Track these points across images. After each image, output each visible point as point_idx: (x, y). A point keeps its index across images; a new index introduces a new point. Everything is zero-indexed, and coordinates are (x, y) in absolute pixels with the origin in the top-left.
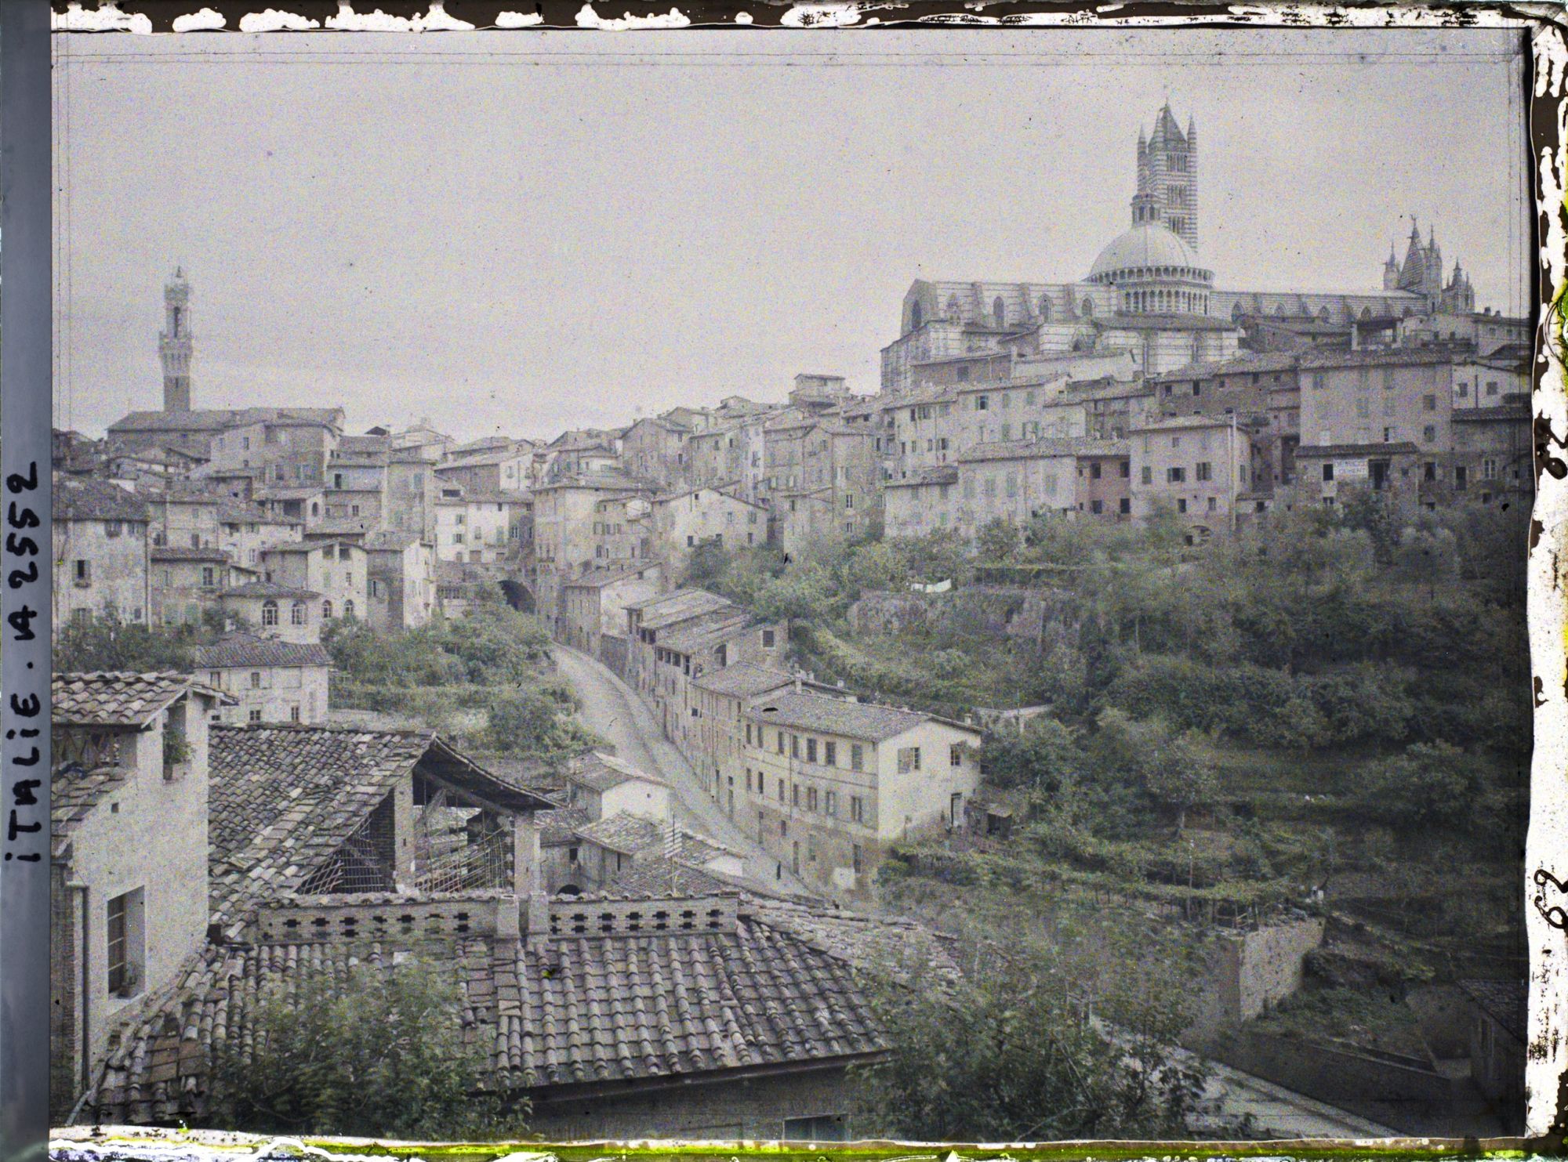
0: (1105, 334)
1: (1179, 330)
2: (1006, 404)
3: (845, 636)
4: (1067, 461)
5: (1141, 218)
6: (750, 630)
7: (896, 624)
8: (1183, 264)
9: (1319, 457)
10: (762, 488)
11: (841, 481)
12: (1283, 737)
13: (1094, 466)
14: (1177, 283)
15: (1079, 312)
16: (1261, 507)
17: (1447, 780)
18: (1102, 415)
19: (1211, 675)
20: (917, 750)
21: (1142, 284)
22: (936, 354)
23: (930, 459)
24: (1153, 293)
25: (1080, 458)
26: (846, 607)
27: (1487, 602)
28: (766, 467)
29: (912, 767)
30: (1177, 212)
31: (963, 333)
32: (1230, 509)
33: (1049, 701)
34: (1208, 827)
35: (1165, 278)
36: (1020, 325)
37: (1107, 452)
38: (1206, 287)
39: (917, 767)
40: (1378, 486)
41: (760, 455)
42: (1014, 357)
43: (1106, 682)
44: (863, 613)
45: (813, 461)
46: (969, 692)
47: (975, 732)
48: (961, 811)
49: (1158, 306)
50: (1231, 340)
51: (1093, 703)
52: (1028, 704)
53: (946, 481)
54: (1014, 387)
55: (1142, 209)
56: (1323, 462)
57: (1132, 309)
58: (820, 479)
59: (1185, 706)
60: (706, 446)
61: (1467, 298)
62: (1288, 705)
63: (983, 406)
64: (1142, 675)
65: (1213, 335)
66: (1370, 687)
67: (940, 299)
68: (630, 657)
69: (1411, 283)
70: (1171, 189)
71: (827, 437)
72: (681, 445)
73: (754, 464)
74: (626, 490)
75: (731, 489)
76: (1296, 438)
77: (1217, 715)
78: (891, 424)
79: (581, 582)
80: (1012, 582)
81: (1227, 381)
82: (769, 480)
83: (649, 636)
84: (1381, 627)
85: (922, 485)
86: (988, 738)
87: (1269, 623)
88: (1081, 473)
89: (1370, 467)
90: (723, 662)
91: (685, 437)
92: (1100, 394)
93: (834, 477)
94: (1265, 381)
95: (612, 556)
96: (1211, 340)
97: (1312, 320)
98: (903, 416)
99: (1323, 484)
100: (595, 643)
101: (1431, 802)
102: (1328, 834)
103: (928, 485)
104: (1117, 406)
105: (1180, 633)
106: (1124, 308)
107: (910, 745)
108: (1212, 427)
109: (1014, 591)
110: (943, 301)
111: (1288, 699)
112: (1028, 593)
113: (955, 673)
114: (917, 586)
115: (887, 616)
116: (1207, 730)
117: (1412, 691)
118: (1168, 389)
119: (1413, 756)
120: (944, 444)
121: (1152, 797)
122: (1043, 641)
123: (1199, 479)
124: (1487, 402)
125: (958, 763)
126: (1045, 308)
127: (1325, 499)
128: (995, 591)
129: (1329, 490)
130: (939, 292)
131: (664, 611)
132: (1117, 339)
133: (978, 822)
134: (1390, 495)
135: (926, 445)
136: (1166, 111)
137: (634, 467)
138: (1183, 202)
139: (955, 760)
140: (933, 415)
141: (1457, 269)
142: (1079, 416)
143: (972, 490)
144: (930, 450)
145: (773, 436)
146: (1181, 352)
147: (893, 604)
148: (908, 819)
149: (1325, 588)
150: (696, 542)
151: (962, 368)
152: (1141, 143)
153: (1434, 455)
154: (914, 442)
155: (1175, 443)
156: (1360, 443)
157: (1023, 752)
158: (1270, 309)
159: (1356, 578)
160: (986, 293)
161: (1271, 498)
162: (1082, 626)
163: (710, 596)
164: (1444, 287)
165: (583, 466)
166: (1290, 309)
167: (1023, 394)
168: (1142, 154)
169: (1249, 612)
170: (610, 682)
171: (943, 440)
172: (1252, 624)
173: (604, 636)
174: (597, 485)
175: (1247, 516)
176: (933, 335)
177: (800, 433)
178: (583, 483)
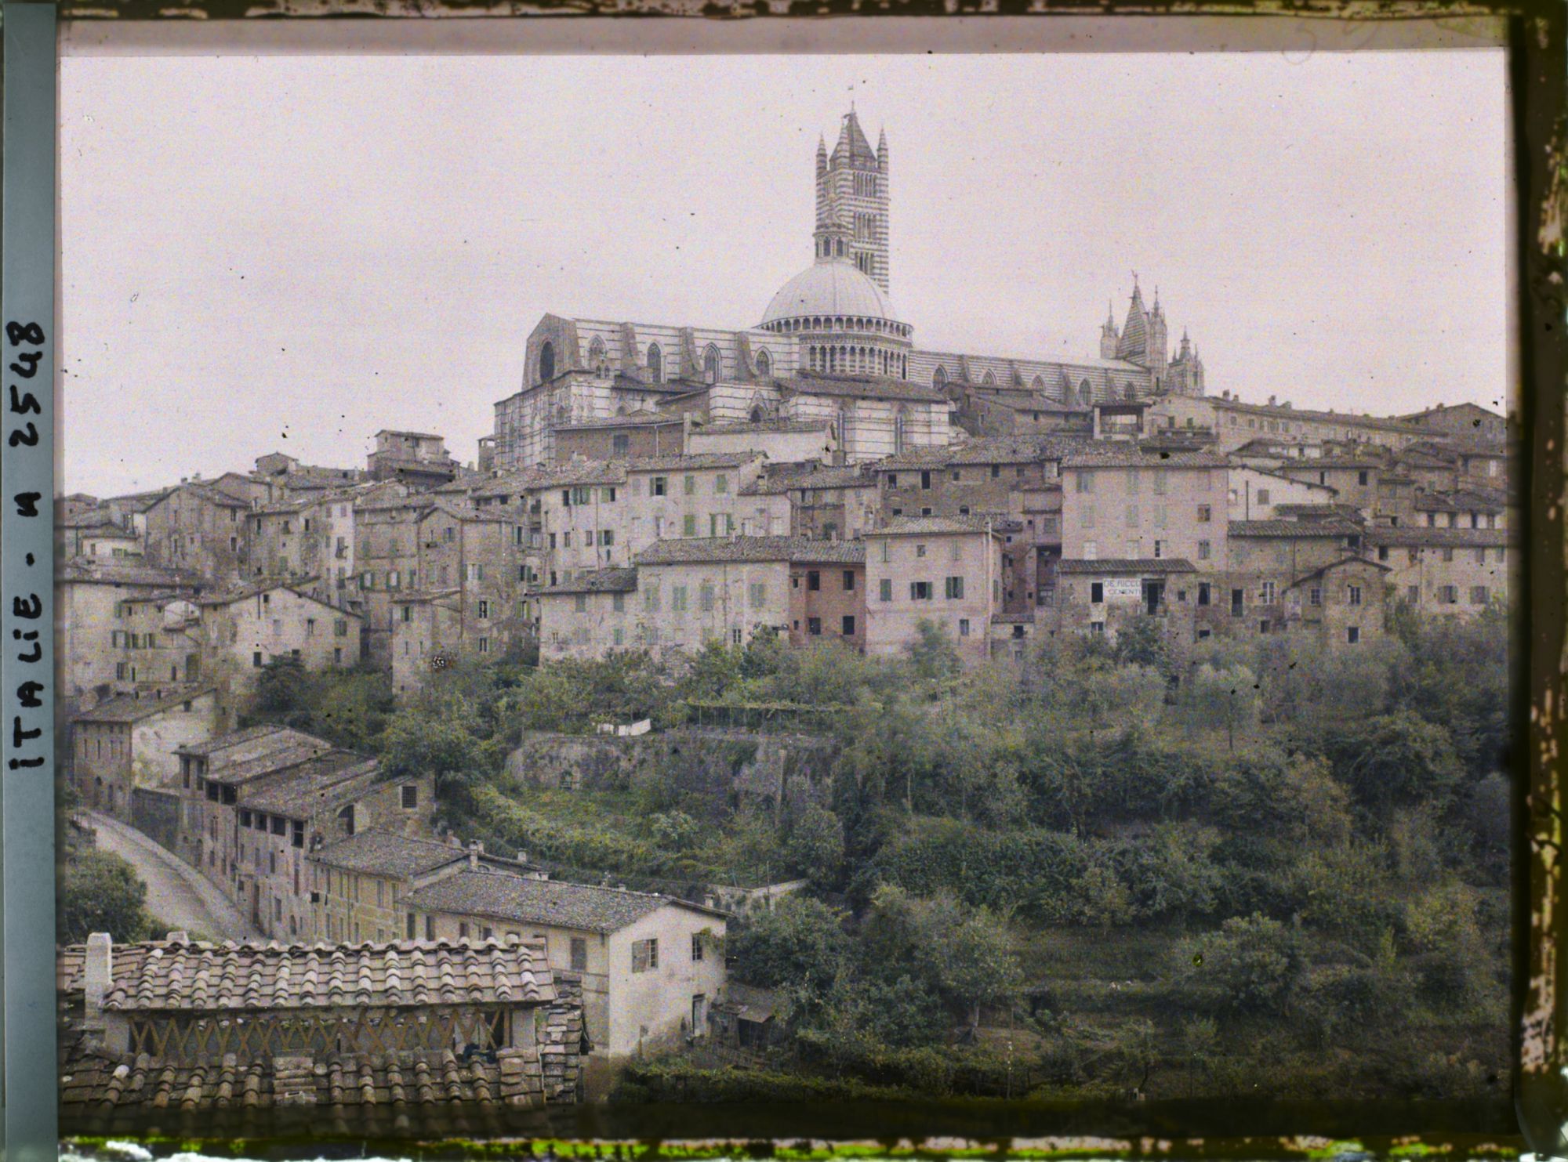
0: (793, 400)
1: (880, 399)
2: (690, 488)
3: (514, 791)
4: (778, 567)
5: (827, 252)
6: (385, 785)
7: (577, 775)
8: (879, 315)
9: (1086, 573)
10: (351, 587)
11: (472, 583)
12: (1081, 913)
13: (810, 576)
14: (875, 339)
15: (755, 371)
16: (1019, 632)
17: (1267, 960)
18: (812, 508)
19: (995, 840)
20: (654, 942)
21: (829, 337)
22: (578, 416)
23: (590, 557)
24: (843, 349)
25: (794, 565)
26: (505, 754)
27: (1291, 753)
28: (357, 558)
29: (648, 966)
30: (864, 246)
31: (613, 389)
32: (986, 634)
33: (801, 875)
34: (1004, 1025)
35: (856, 330)
36: (682, 381)
37: (823, 558)
38: (903, 344)
39: (654, 964)
40: (1152, 610)
41: (349, 541)
42: (687, 426)
43: (870, 851)
44: (532, 762)
45: (432, 555)
46: (702, 867)
47: (720, 917)
48: (704, 1018)
49: (848, 365)
50: (940, 413)
51: (857, 878)
52: (777, 880)
53: (623, 586)
54: (700, 468)
55: (827, 243)
56: (1092, 580)
57: (818, 368)
58: (444, 582)
59: (967, 879)
60: (271, 527)
61: (1196, 375)
62: (1087, 875)
63: (660, 490)
64: (912, 841)
65: (920, 408)
66: (1176, 855)
67: (582, 342)
68: (186, 820)
69: (1132, 353)
70: (857, 217)
71: (452, 523)
72: (234, 525)
73: (340, 553)
74: (159, 586)
75: (308, 588)
76: (1057, 550)
77: (1004, 889)
78: (536, 508)
79: (98, 716)
80: (738, 723)
81: (962, 472)
82: (362, 577)
83: (224, 792)
84: (1182, 781)
85: (589, 592)
86: (733, 924)
87: (1056, 776)
88: (796, 584)
89: (1143, 587)
90: (350, 828)
91: (241, 515)
92: (807, 482)
93: (463, 576)
94: (1004, 474)
95: (140, 677)
96: (918, 414)
97: (1030, 393)
98: (552, 499)
99: (1092, 605)
100: (122, 799)
101: (1248, 983)
102: (1147, 1028)
103: (597, 592)
104: (830, 497)
105: (951, 790)
106: (808, 368)
107: (646, 938)
108: (964, 534)
109: (744, 736)
110: (585, 344)
111: (1085, 868)
112: (761, 739)
113: (682, 843)
114: (609, 727)
115: (565, 765)
116: (994, 907)
117: (1217, 856)
118: (892, 479)
119: (1229, 933)
120: (608, 537)
121: (944, 991)
122: (784, 798)
123: (949, 596)
124: (1261, 513)
125: (700, 957)
126: (711, 360)
127: (1094, 624)
128: (715, 735)
129: (1098, 614)
130: (580, 333)
131: (237, 757)
132: (808, 407)
133: (725, 1029)
134: (1165, 620)
135: (583, 538)
136: (851, 117)
137: (165, 553)
138: (872, 234)
139: (697, 954)
140: (592, 498)
141: (1185, 340)
142: (782, 507)
143: (657, 600)
144: (590, 544)
145: (367, 518)
146: (884, 427)
147: (575, 751)
148: (644, 1030)
149: (1115, 733)
150: (266, 660)
151: (621, 435)
152: (821, 155)
153: (1210, 575)
154: (567, 534)
155: (921, 551)
156: (1129, 558)
157: (785, 940)
158: (978, 376)
159: (1148, 725)
160: (638, 338)
161: (1031, 620)
162: (835, 781)
163: (299, 736)
164: (1170, 360)
165: (87, 549)
166: (1001, 379)
167: (712, 476)
168: (821, 171)
169: (1033, 765)
170: (155, 854)
171: (607, 532)
172: (1036, 777)
173: (137, 791)
174: (118, 579)
175: (1004, 642)
176: (574, 390)
177: (413, 516)
178: (98, 576)
